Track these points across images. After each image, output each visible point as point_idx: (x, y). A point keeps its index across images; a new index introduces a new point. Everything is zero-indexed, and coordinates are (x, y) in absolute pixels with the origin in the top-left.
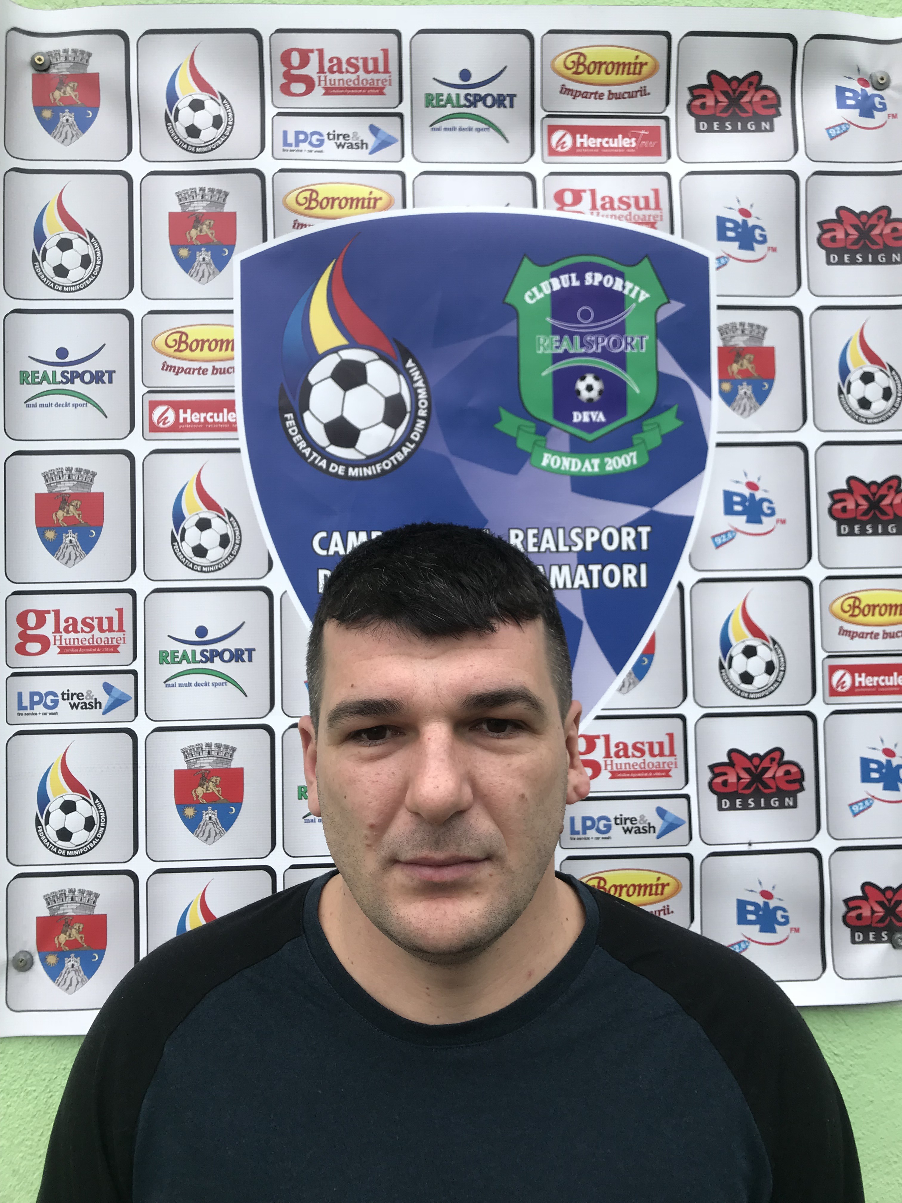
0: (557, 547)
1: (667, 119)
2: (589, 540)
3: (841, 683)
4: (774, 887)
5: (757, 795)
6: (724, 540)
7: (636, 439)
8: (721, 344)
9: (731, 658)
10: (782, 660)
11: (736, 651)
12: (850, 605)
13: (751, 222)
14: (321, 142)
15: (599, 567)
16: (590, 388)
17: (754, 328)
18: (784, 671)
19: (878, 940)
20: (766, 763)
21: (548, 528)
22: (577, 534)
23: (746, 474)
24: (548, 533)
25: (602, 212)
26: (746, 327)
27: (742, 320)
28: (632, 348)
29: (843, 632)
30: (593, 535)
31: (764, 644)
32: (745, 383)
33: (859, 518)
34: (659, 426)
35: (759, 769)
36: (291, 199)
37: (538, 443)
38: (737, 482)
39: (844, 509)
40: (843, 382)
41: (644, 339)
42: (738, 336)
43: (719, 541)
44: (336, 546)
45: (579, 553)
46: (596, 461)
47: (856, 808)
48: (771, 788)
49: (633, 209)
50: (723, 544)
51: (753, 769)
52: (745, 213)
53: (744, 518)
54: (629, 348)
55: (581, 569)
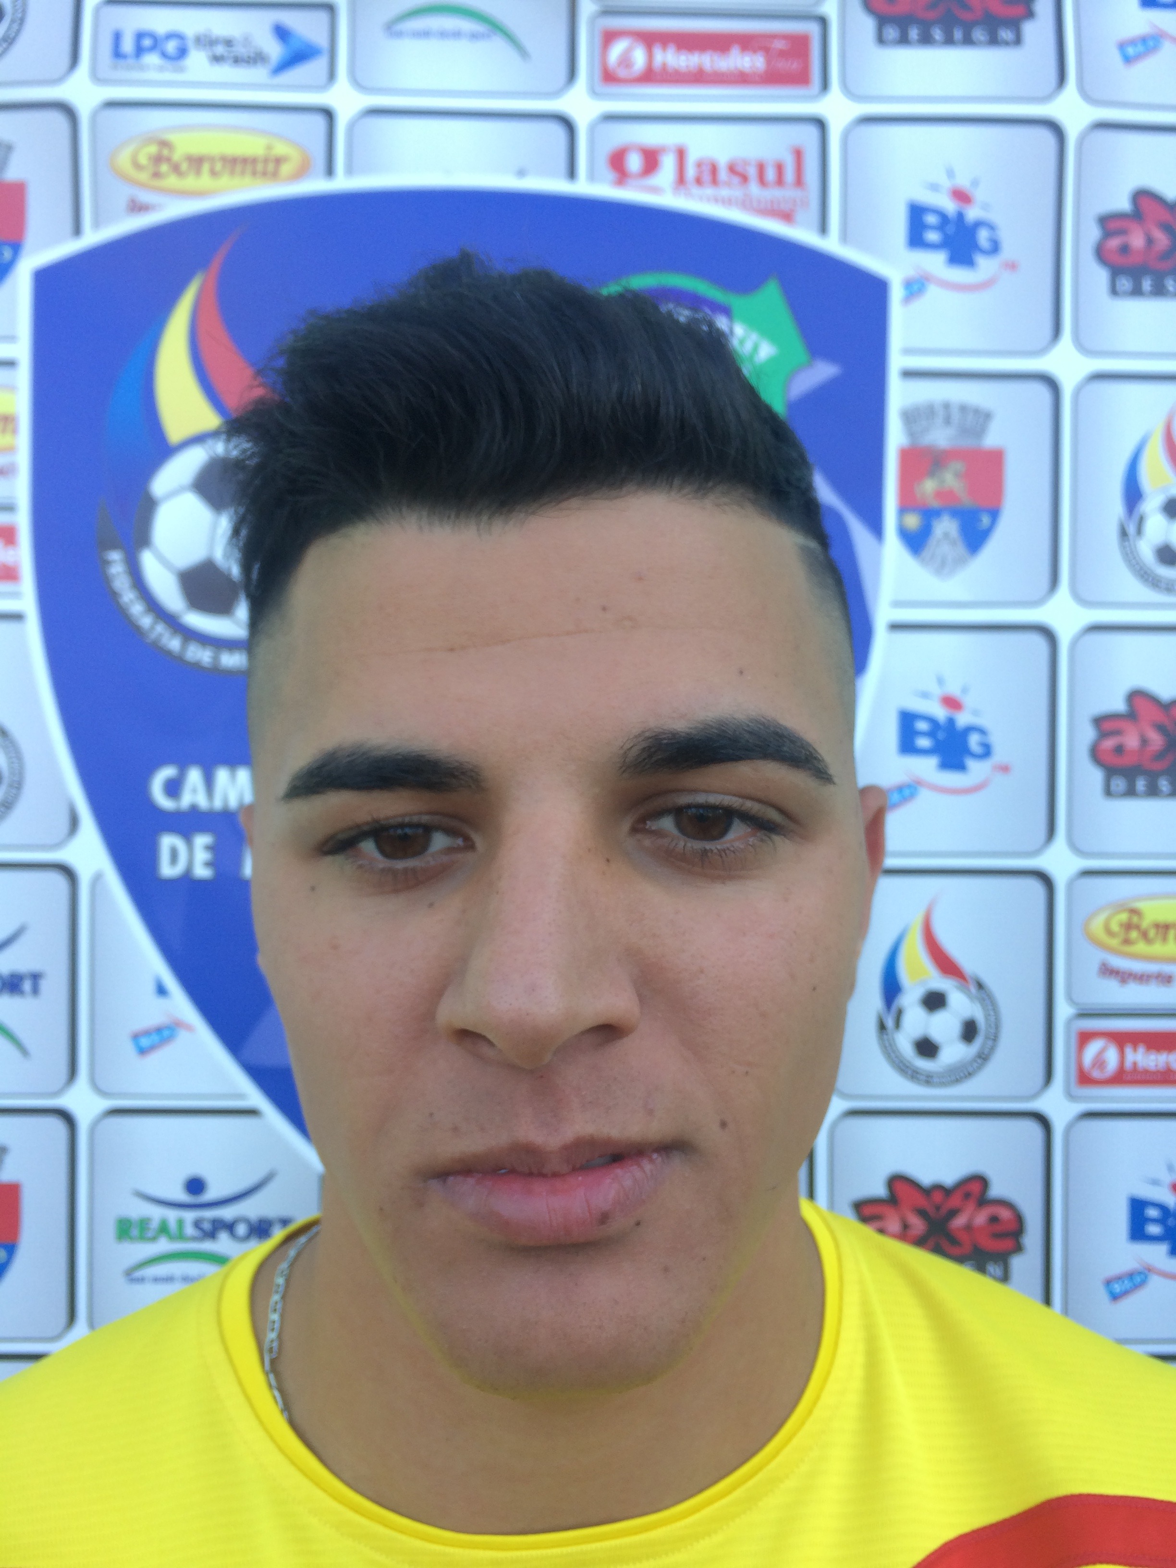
1: (823, 21)
3: (1099, 1062)
6: (896, 800)
8: (905, 443)
9: (900, 1012)
10: (992, 1019)
11: (910, 999)
12: (1121, 925)
13: (972, 214)
14: (182, 52)
17: (969, 413)
18: (995, 1039)
20: (955, 1201)
23: (940, 682)
25: (695, 190)
26: (954, 410)
27: (947, 399)
29: (1107, 971)
31: (961, 988)
32: (945, 516)
33: (1145, 765)
35: (943, 1210)
36: (124, 160)
38: (925, 695)
39: (1119, 750)
40: (1130, 515)
42: (938, 427)
44: (194, 791)
47: (1117, 1288)
48: (965, 1247)
49: (754, 188)
51: (932, 1211)
52: (961, 196)
53: (935, 760)
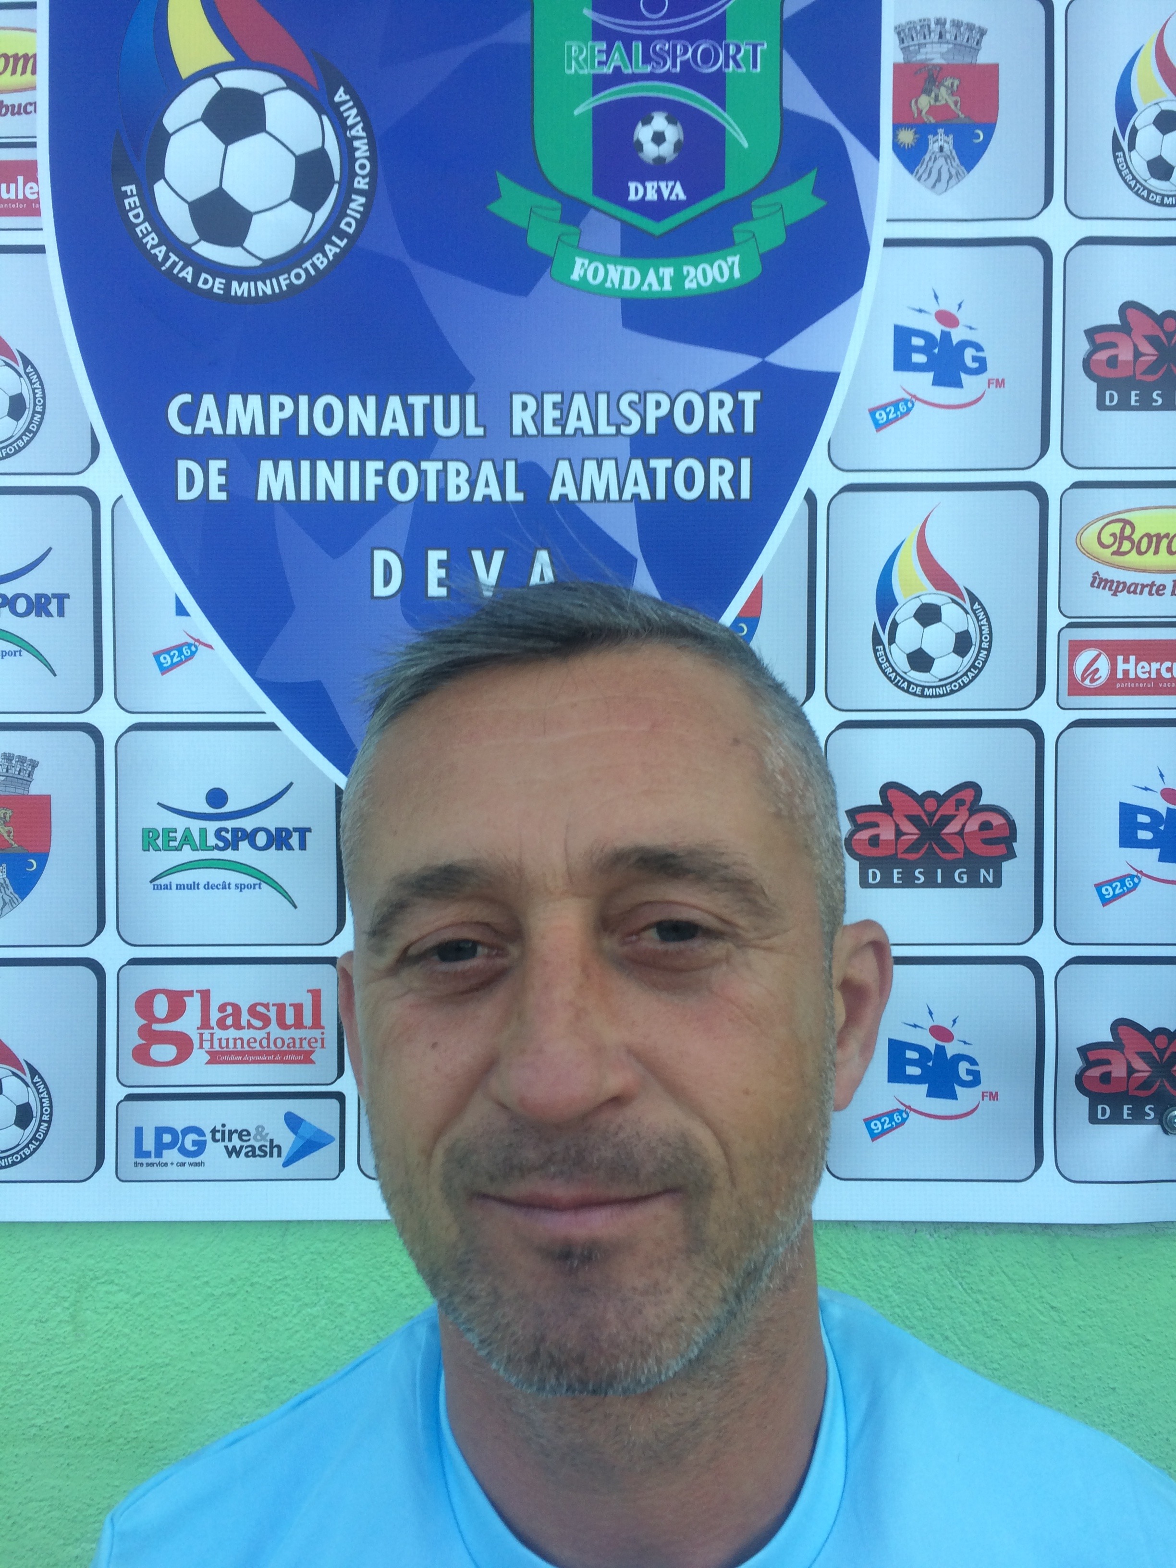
0: (595, 426)
2: (652, 415)
3: (1090, 670)
4: (954, 1021)
5: (930, 864)
6: (891, 416)
7: (740, 231)
8: (900, 58)
9: (895, 625)
10: (986, 630)
11: (904, 613)
12: (1113, 535)
15: (668, 463)
16: (659, 138)
17: (962, 29)
18: (989, 650)
19: (1138, 1118)
20: (948, 809)
21: (579, 392)
22: (631, 404)
23: (936, 297)
24: (579, 401)
26: (948, 26)
27: (941, 14)
28: (738, 65)
29: (1098, 582)
30: (658, 405)
31: (954, 601)
32: (941, 131)
33: (1137, 379)
34: (782, 207)
35: (936, 818)
37: (564, 238)
38: (920, 311)
39: (1112, 361)
40: (1123, 127)
41: (759, 48)
42: (932, 43)
43: (882, 417)
44: (209, 416)
45: (632, 437)
46: (667, 272)
47: (1108, 892)
48: (958, 852)
50: (889, 422)
51: (925, 818)
53: (930, 376)
54: (731, 63)
55: (637, 466)
